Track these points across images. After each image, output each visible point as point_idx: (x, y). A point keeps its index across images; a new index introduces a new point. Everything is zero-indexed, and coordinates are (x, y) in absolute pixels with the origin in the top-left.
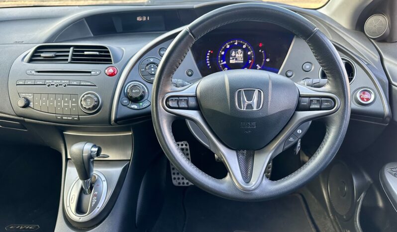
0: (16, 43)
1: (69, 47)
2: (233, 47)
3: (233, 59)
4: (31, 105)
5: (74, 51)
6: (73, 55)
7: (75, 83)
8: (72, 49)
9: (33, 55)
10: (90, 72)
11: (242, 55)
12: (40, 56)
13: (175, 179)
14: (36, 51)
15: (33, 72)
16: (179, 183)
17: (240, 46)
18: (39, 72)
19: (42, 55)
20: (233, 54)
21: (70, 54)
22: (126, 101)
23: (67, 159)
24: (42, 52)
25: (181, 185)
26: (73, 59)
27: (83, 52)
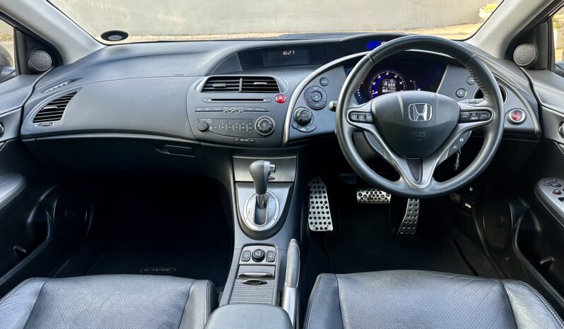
0: (176, 75)
1: (239, 78)
2: (384, 77)
3: (385, 89)
4: (211, 128)
5: (243, 82)
6: (243, 86)
7: (250, 109)
8: (241, 80)
9: (205, 86)
10: (262, 100)
11: (394, 85)
12: (212, 86)
13: (312, 223)
14: (207, 82)
15: (210, 100)
16: (317, 228)
17: (391, 76)
18: (213, 100)
19: (214, 85)
20: (386, 84)
21: (240, 84)
22: (295, 125)
23: (235, 182)
24: (213, 83)
25: (319, 230)
26: (243, 89)
27: (253, 82)
